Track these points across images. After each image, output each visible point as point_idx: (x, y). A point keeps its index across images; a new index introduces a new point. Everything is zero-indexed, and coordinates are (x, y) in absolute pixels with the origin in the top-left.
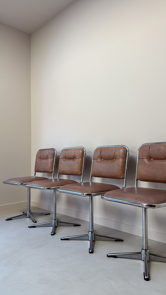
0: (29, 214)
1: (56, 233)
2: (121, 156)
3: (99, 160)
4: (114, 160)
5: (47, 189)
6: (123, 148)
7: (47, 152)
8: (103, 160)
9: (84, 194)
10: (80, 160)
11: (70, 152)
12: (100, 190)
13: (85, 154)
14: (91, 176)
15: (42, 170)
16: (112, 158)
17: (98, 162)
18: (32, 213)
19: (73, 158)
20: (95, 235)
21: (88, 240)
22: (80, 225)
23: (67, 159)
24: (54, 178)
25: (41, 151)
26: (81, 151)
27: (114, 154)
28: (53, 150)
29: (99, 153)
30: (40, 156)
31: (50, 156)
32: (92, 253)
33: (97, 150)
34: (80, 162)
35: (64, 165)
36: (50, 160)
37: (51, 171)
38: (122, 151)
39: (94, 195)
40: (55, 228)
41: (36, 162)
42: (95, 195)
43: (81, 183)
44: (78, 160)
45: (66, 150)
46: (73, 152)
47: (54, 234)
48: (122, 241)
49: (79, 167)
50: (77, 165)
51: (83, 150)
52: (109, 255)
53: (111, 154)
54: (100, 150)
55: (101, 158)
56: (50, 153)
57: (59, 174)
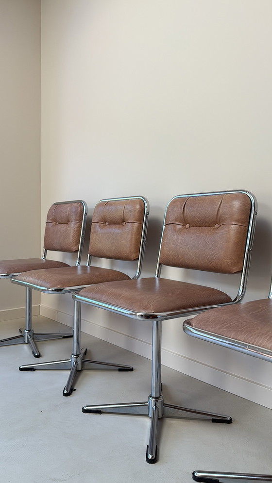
0: (28, 337)
1: (75, 390)
2: (236, 217)
3: (179, 227)
4: (217, 226)
5: (55, 290)
6: (241, 196)
7: (68, 208)
8: (188, 226)
9: (138, 314)
10: (136, 225)
11: (114, 208)
12: (179, 303)
13: (148, 213)
14: (160, 264)
15: (57, 247)
16: (212, 223)
17: (175, 230)
18: (34, 334)
19: (121, 222)
20: (164, 404)
21: (147, 415)
22: (132, 370)
23: (107, 223)
24: (82, 264)
25: (57, 205)
26: (138, 207)
27: (216, 214)
28: (81, 203)
29: (178, 211)
30: (54, 216)
31: (73, 218)
32: (153, 461)
33: (174, 202)
34: (135, 230)
35: (100, 237)
36: (73, 226)
37: (75, 248)
38: (237, 204)
39: (163, 316)
40: (77, 374)
41: (47, 229)
42: (166, 318)
43: (135, 279)
44: (131, 228)
45: (106, 204)
46: (121, 208)
47: (70, 391)
48: (230, 422)
49: (134, 242)
50: (129, 237)
51: (142, 203)
52: (197, 474)
53: (210, 211)
54: (183, 202)
55: (184, 221)
56: (74, 210)
57: (90, 256)
